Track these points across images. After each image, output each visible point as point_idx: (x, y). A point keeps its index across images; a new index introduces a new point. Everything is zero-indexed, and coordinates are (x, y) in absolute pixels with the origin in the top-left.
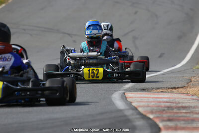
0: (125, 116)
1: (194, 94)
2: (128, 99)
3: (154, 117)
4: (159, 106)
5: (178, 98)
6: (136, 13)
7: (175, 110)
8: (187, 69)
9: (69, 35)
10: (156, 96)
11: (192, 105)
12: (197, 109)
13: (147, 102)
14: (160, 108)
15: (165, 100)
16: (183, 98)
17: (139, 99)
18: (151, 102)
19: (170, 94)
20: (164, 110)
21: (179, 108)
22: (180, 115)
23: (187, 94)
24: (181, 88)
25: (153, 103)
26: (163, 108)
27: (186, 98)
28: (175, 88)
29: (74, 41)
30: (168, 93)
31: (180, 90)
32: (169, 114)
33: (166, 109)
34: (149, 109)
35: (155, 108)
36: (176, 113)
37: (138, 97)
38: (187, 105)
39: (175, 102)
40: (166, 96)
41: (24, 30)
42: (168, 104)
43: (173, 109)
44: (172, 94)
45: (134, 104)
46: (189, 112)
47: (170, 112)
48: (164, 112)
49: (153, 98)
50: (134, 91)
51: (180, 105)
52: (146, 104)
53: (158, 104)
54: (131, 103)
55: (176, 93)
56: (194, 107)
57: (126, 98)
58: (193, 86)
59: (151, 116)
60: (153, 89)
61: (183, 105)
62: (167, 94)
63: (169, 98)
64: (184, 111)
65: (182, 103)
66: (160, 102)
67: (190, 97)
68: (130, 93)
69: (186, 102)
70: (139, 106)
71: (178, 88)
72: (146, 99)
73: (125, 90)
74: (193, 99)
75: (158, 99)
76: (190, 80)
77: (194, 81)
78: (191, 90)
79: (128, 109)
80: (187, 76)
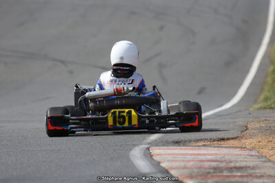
1: (253, 149)
2: (154, 157)
4: (200, 168)
5: (228, 155)
6: (161, 28)
7: (225, 173)
8: (240, 111)
9: (62, 62)
10: (196, 152)
11: (251, 164)
12: (258, 171)
13: (183, 161)
14: (203, 170)
15: (209, 157)
16: (237, 155)
17: (170, 157)
18: (189, 161)
19: (216, 149)
20: (209, 173)
21: (231, 169)
22: (233, 180)
23: (242, 148)
24: (232, 139)
25: (191, 163)
26: (207, 171)
27: (240, 155)
28: (223, 139)
29: (71, 72)
30: (215, 147)
31: (231, 142)
32: (216, 179)
33: (212, 171)
34: (186, 171)
35: (196, 170)
36: (227, 176)
37: (169, 154)
38: (243, 164)
39: (225, 161)
40: (212, 152)
42: (214, 164)
43: (222, 171)
44: (220, 149)
45: (163, 165)
46: (247, 176)
47: (218, 176)
48: (209, 176)
49: (191, 155)
50: (163, 145)
51: (232, 165)
52: (182, 164)
53: (200, 164)
54: (159, 163)
55: (225, 147)
56: (253, 168)
57: (152, 156)
58: (251, 136)
60: (190, 141)
61: (238, 165)
62: (212, 148)
63: (216, 155)
64: (239, 174)
65: (236, 162)
66: (203, 161)
67: (247, 152)
68: (157, 148)
69: (241, 161)
70: (172, 168)
71: (228, 139)
72: (181, 158)
73: (148, 144)
74: (252, 156)
75: (199, 157)
76: (246, 127)
77: (252, 129)
78: (248, 142)
79: (156, 173)
80: (241, 122)
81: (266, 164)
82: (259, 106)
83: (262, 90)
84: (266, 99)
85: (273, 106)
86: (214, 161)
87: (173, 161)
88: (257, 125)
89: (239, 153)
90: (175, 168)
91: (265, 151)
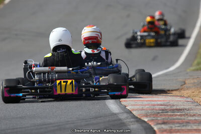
0: (120, 120)
1: (189, 97)
2: (122, 103)
3: (148, 120)
4: (153, 109)
5: (172, 101)
6: (128, 16)
7: (170, 113)
11: (187, 107)
12: (191, 112)
13: (142, 105)
14: (155, 111)
15: (159, 103)
18: (146, 105)
19: (164, 97)
20: (159, 113)
21: (173, 111)
22: (175, 118)
23: (181, 96)
24: (175, 90)
25: (147, 107)
26: (158, 111)
27: (180, 101)
28: (168, 90)
31: (174, 93)
32: (163, 117)
34: (143, 112)
35: (150, 111)
36: (170, 115)
37: (132, 101)
38: (182, 107)
39: (170, 105)
40: (161, 99)
41: (16, 35)
42: (163, 107)
43: (167, 112)
44: (167, 97)
45: (128, 108)
46: (184, 115)
47: (165, 115)
48: (159, 115)
49: (149, 101)
51: (175, 108)
52: (141, 107)
53: (152, 107)
54: (126, 106)
55: (170, 96)
56: (188, 110)
58: (188, 88)
59: (146, 120)
61: (178, 107)
63: (164, 101)
64: (179, 114)
65: (177, 105)
66: (155, 105)
67: (185, 99)
69: (180, 105)
70: (134, 110)
71: (172, 90)
72: (140, 103)
74: (188, 101)
75: (152, 102)
76: (185, 82)
77: (189, 84)
78: (185, 93)
79: (123, 113)
80: (181, 79)
81: (197, 107)
83: (196, 57)
84: (198, 64)
86: (161, 105)
87: (134, 105)
88: (192, 81)
89: (179, 100)
90: (136, 110)
91: (197, 99)
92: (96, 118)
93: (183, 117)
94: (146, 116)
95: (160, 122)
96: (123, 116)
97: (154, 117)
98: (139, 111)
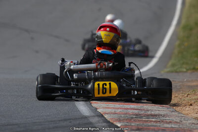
0: (91, 123)
3: (122, 126)
4: (126, 114)
7: (144, 119)
11: (162, 113)
12: (167, 118)
13: (114, 108)
18: (118, 108)
20: (132, 118)
21: (148, 116)
22: (150, 124)
25: (119, 110)
26: (131, 116)
33: (134, 116)
34: (116, 116)
35: (123, 116)
36: (145, 121)
38: (157, 113)
39: (144, 109)
42: (136, 112)
45: (99, 110)
46: (159, 121)
48: (133, 120)
51: (149, 113)
52: (113, 111)
53: (125, 111)
54: (97, 109)
56: (164, 116)
59: (119, 125)
61: (153, 113)
64: (154, 120)
65: (152, 111)
66: (128, 109)
69: (155, 110)
70: (105, 113)
72: (112, 106)
75: (125, 106)
79: (94, 116)
81: (173, 113)
82: (168, 70)
84: (173, 65)
85: (178, 70)
86: (136, 110)
87: (106, 108)
90: (107, 114)
92: (65, 120)
93: (158, 124)
94: (120, 121)
95: (134, 128)
96: (95, 120)
97: (128, 123)
98: (112, 115)
